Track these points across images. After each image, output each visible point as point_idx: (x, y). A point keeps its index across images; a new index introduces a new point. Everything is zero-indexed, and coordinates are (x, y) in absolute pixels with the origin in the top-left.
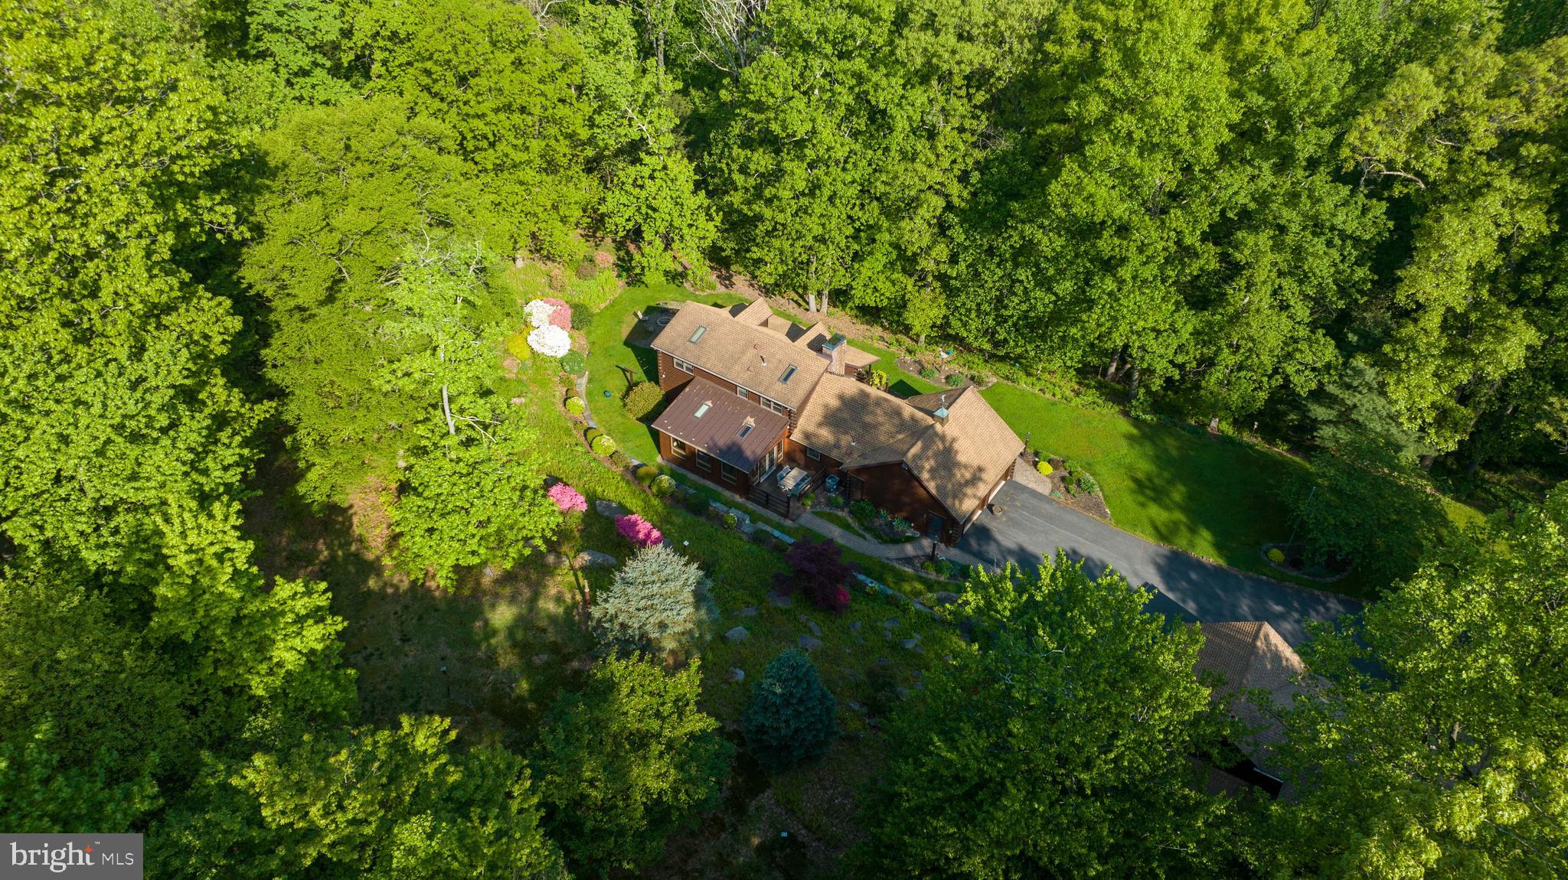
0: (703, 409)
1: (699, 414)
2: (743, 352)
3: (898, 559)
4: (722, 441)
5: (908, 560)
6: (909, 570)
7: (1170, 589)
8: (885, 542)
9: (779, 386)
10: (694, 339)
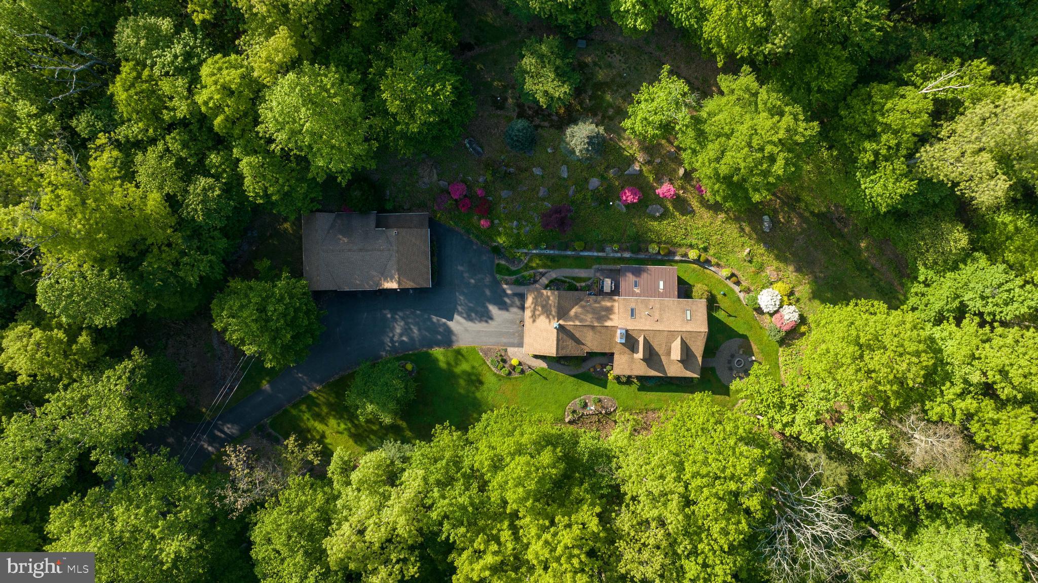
0: (661, 286)
1: (661, 283)
2: (661, 315)
3: (546, 273)
4: (645, 276)
5: (543, 275)
6: (541, 270)
7: (445, 324)
8: (556, 279)
9: (633, 305)
10: (688, 312)
